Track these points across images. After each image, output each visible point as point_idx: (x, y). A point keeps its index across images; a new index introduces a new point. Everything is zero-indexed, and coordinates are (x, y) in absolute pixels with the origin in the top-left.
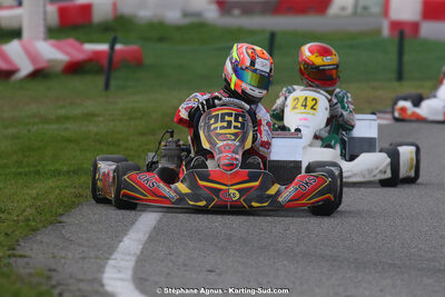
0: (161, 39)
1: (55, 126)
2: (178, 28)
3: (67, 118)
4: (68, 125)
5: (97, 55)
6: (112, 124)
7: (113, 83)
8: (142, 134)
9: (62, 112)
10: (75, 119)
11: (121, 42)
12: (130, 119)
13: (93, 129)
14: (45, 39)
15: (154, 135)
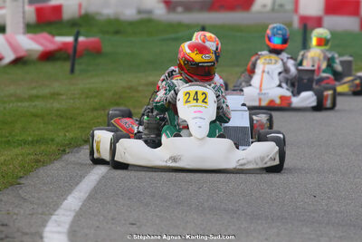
0: (117, 32)
1: (26, 104)
2: (131, 23)
3: (37, 97)
4: (37, 103)
5: (65, 45)
6: (72, 101)
7: (77, 67)
8: (95, 109)
9: (34, 92)
10: (44, 97)
11: (84, 35)
12: (87, 97)
13: (56, 105)
14: (24, 33)
15: (104, 110)
